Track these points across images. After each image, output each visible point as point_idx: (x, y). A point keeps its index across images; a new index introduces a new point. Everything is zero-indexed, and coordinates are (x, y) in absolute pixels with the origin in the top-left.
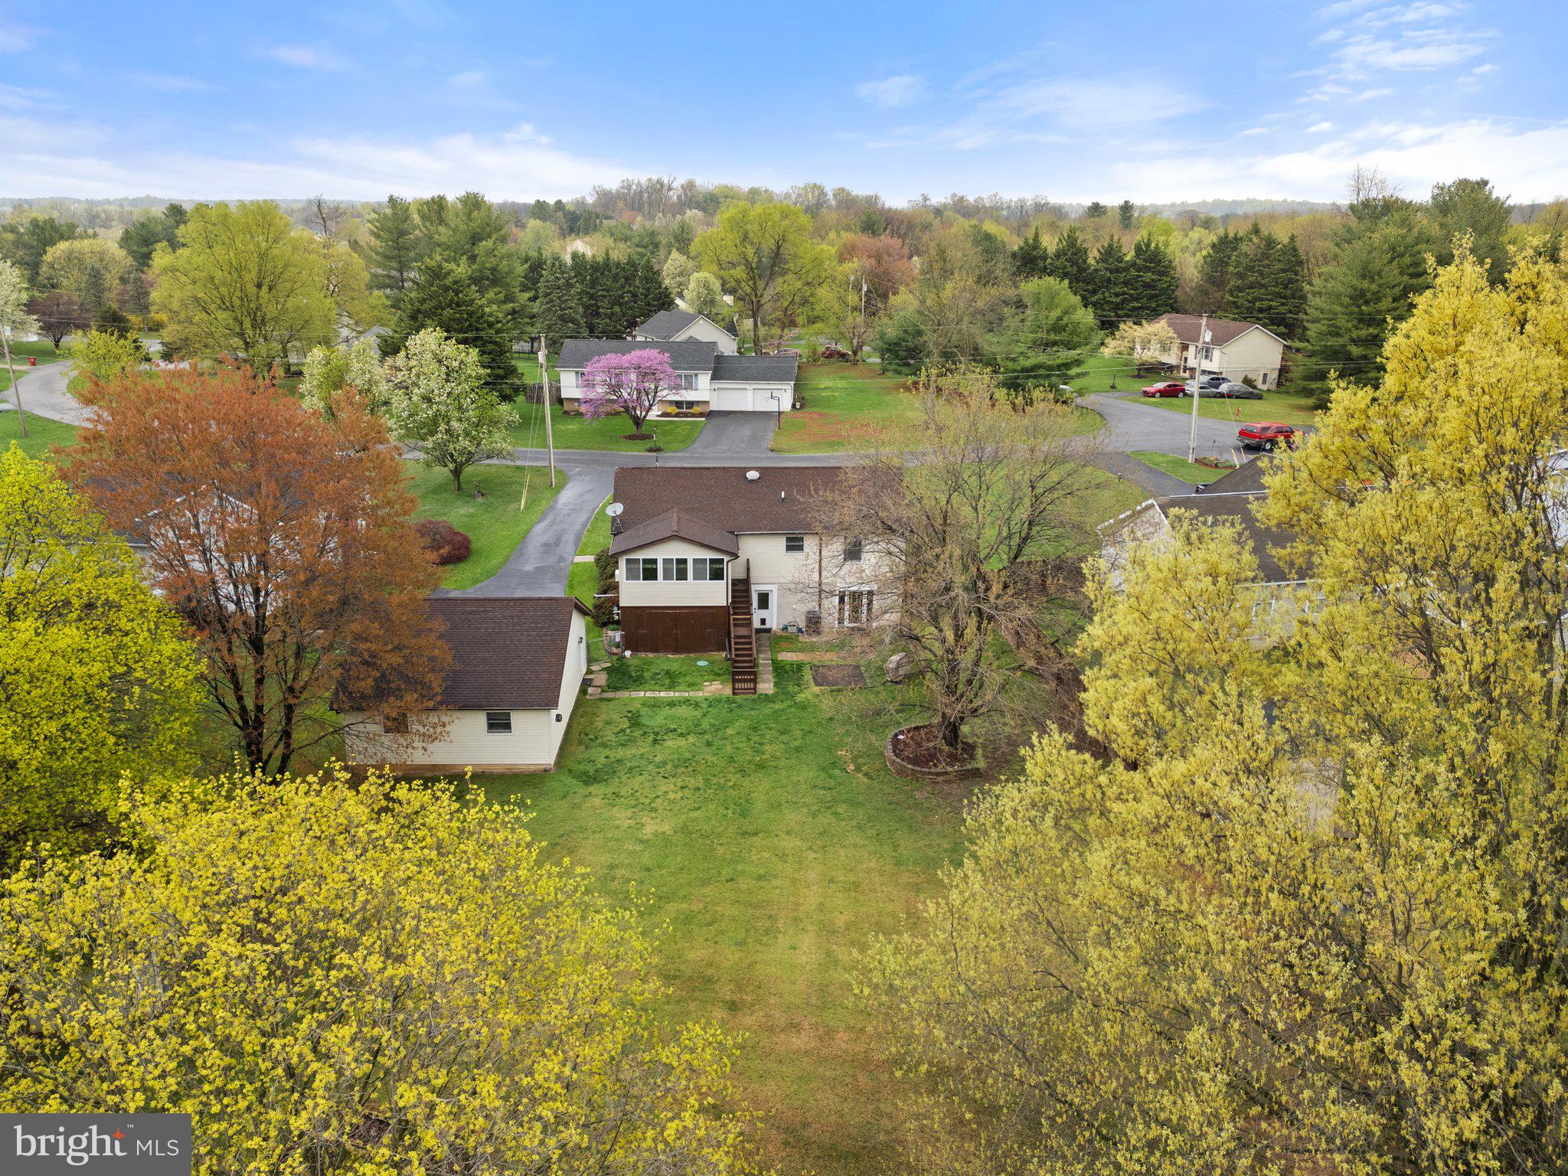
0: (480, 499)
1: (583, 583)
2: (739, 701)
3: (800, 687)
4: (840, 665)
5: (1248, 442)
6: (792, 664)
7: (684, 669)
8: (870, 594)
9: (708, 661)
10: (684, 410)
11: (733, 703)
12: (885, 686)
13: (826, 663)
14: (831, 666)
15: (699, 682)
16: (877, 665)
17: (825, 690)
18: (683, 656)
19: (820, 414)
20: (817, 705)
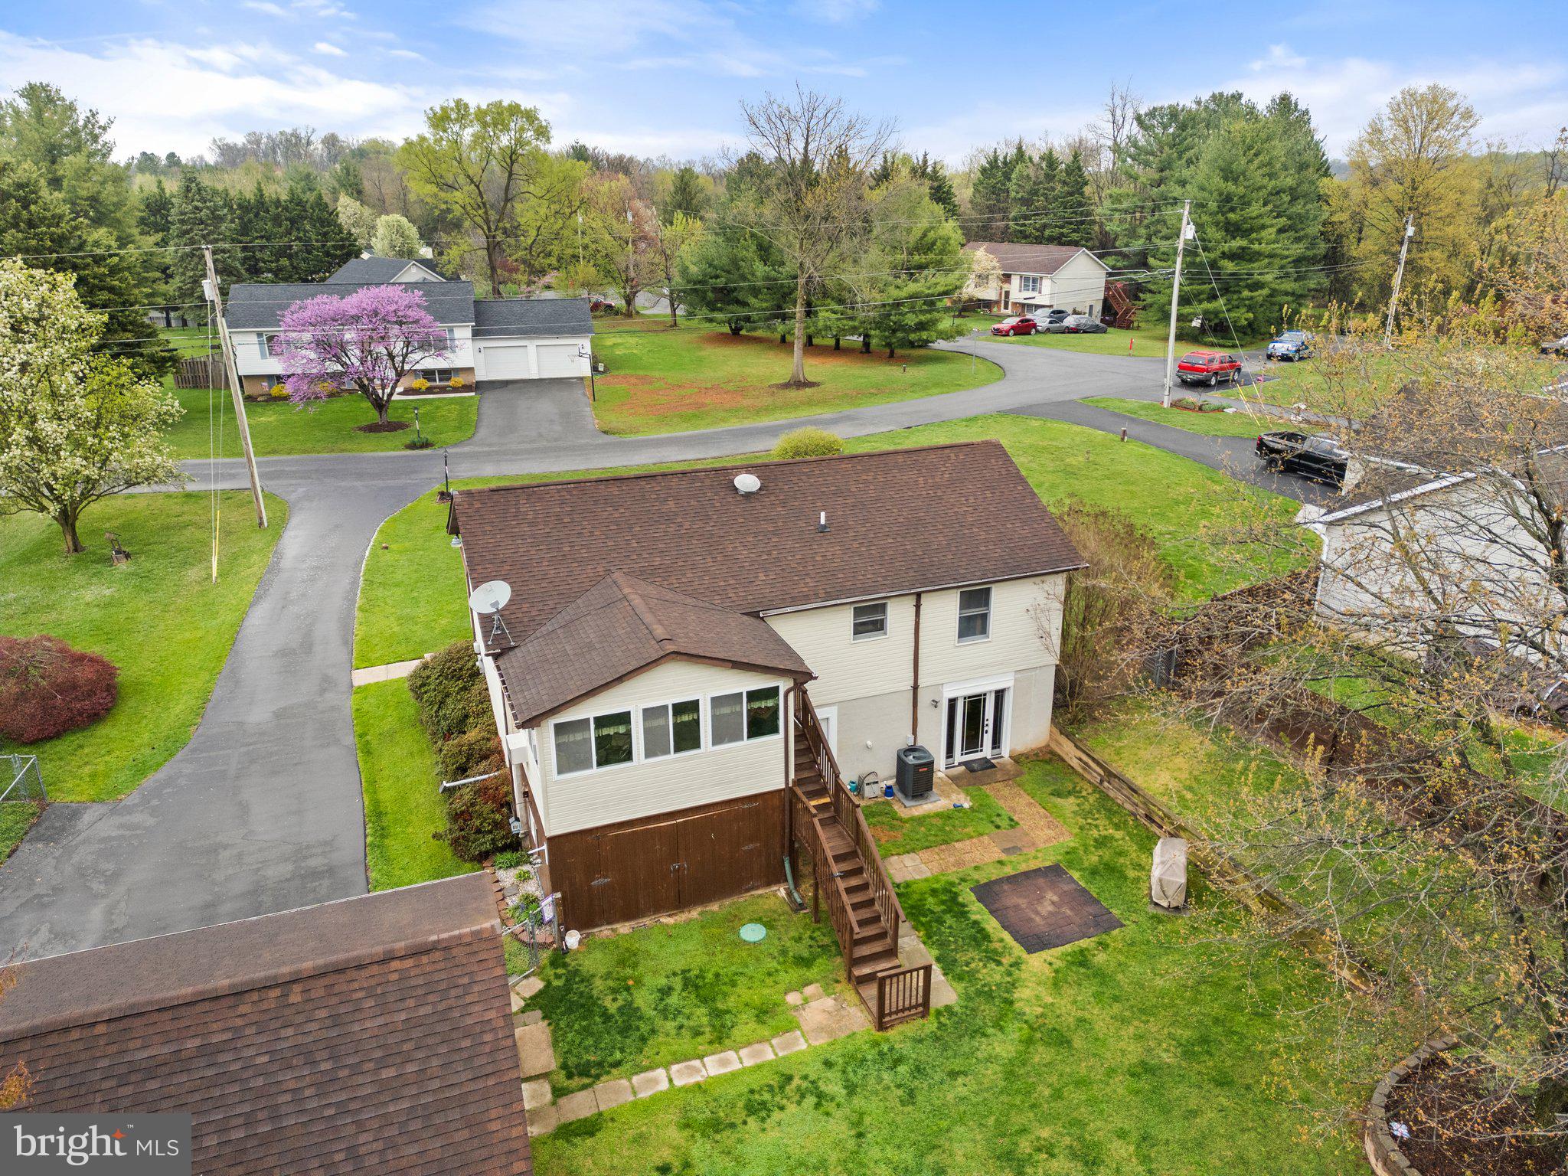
0: (123, 566)
1: (389, 736)
2: (905, 1048)
3: (999, 963)
4: (1027, 875)
5: (1190, 377)
6: (934, 892)
7: (720, 963)
8: (1000, 695)
9: (759, 920)
10: (438, 383)
11: (898, 1062)
12: (1160, 921)
13: (995, 873)
14: (1011, 879)
15: (776, 998)
16: (1095, 859)
17: (1058, 964)
18: (695, 913)
19: (638, 377)
20: (1081, 1021)
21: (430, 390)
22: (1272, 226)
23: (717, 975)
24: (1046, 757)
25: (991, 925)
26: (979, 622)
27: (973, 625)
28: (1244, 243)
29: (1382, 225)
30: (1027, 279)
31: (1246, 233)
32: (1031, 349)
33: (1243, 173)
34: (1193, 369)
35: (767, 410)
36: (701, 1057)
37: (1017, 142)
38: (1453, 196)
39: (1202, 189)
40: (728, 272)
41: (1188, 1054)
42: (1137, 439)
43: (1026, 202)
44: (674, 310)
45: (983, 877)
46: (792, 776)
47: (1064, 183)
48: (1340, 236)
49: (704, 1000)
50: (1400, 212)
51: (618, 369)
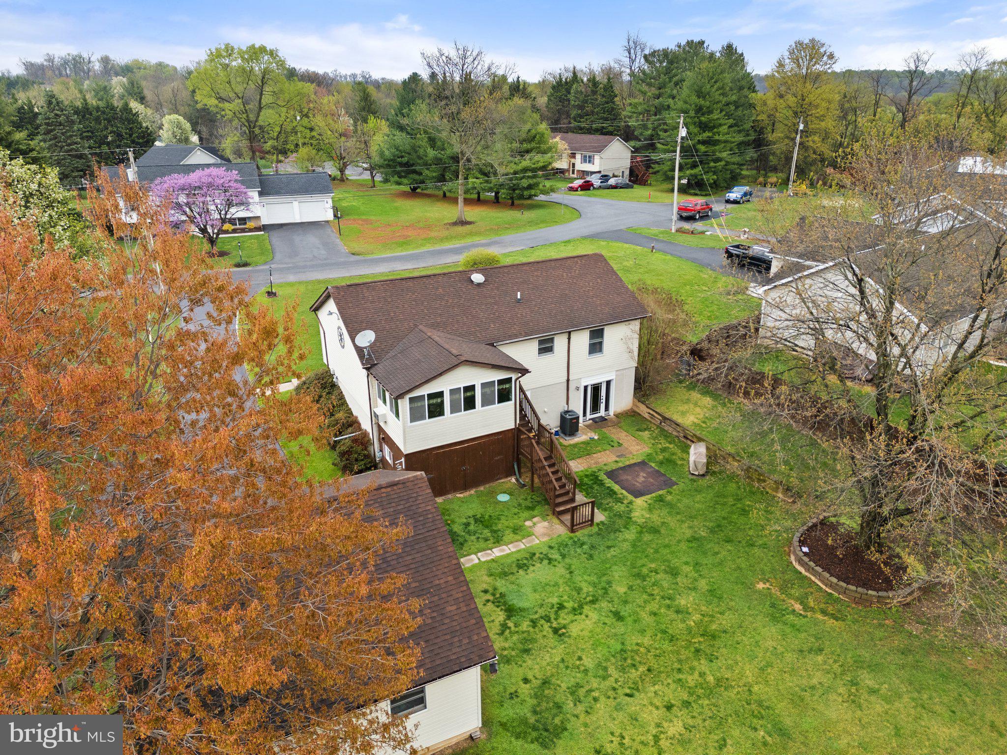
2: (585, 539)
3: (622, 503)
4: (630, 466)
5: (685, 214)
6: (587, 476)
7: (490, 511)
8: (608, 383)
9: (505, 492)
10: (238, 226)
11: (583, 544)
12: (695, 481)
13: (615, 466)
14: (621, 468)
15: (520, 523)
16: (661, 457)
17: (650, 502)
18: (473, 492)
19: (364, 220)
20: (663, 523)
21: (234, 231)
22: (725, 124)
23: (490, 516)
24: (631, 415)
25: (616, 488)
26: (598, 346)
27: (596, 347)
28: (710, 134)
29: (786, 122)
30: (585, 157)
31: (711, 129)
32: (593, 199)
33: (708, 93)
34: (686, 209)
35: (447, 239)
36: (491, 549)
37: (572, 69)
38: (824, 104)
39: (686, 102)
40: (409, 154)
41: (712, 531)
42: (660, 250)
43: (581, 107)
44: (373, 177)
45: (609, 468)
46: (518, 422)
47: (603, 96)
48: (762, 128)
49: (487, 527)
50: (796, 113)
51: (348, 215)
